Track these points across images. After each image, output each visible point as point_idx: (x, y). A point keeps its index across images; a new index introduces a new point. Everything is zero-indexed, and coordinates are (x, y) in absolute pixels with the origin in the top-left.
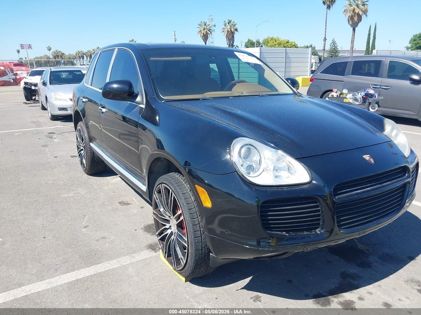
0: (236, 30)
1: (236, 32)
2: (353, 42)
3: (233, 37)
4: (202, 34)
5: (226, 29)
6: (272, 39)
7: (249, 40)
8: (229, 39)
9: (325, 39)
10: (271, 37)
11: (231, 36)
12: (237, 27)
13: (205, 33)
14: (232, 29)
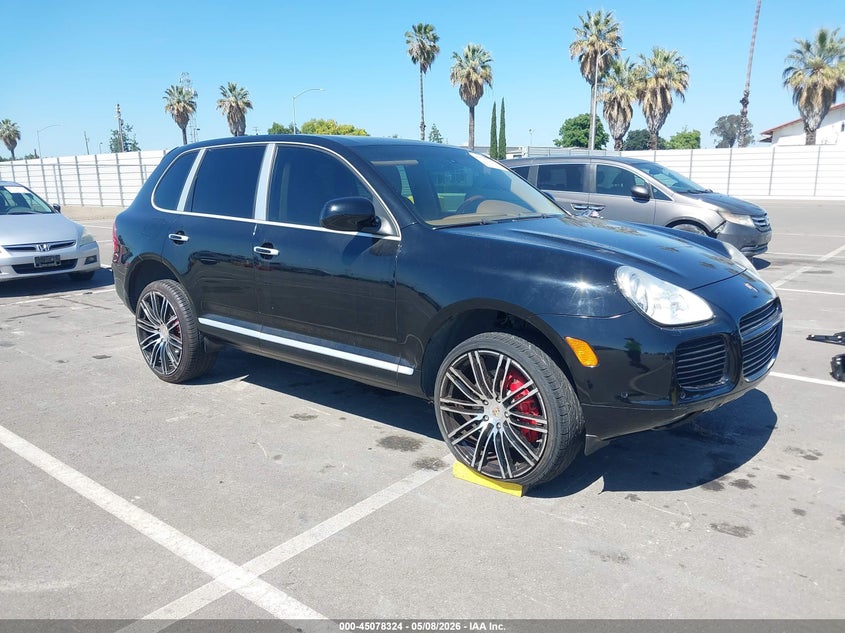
0: (248, 105)
1: (248, 109)
2: (472, 132)
3: (243, 119)
4: (175, 112)
5: (227, 103)
6: (321, 124)
7: (275, 126)
8: (234, 122)
9: (423, 126)
10: (317, 119)
11: (237, 116)
12: (248, 99)
13: (181, 110)
14: (240, 103)
